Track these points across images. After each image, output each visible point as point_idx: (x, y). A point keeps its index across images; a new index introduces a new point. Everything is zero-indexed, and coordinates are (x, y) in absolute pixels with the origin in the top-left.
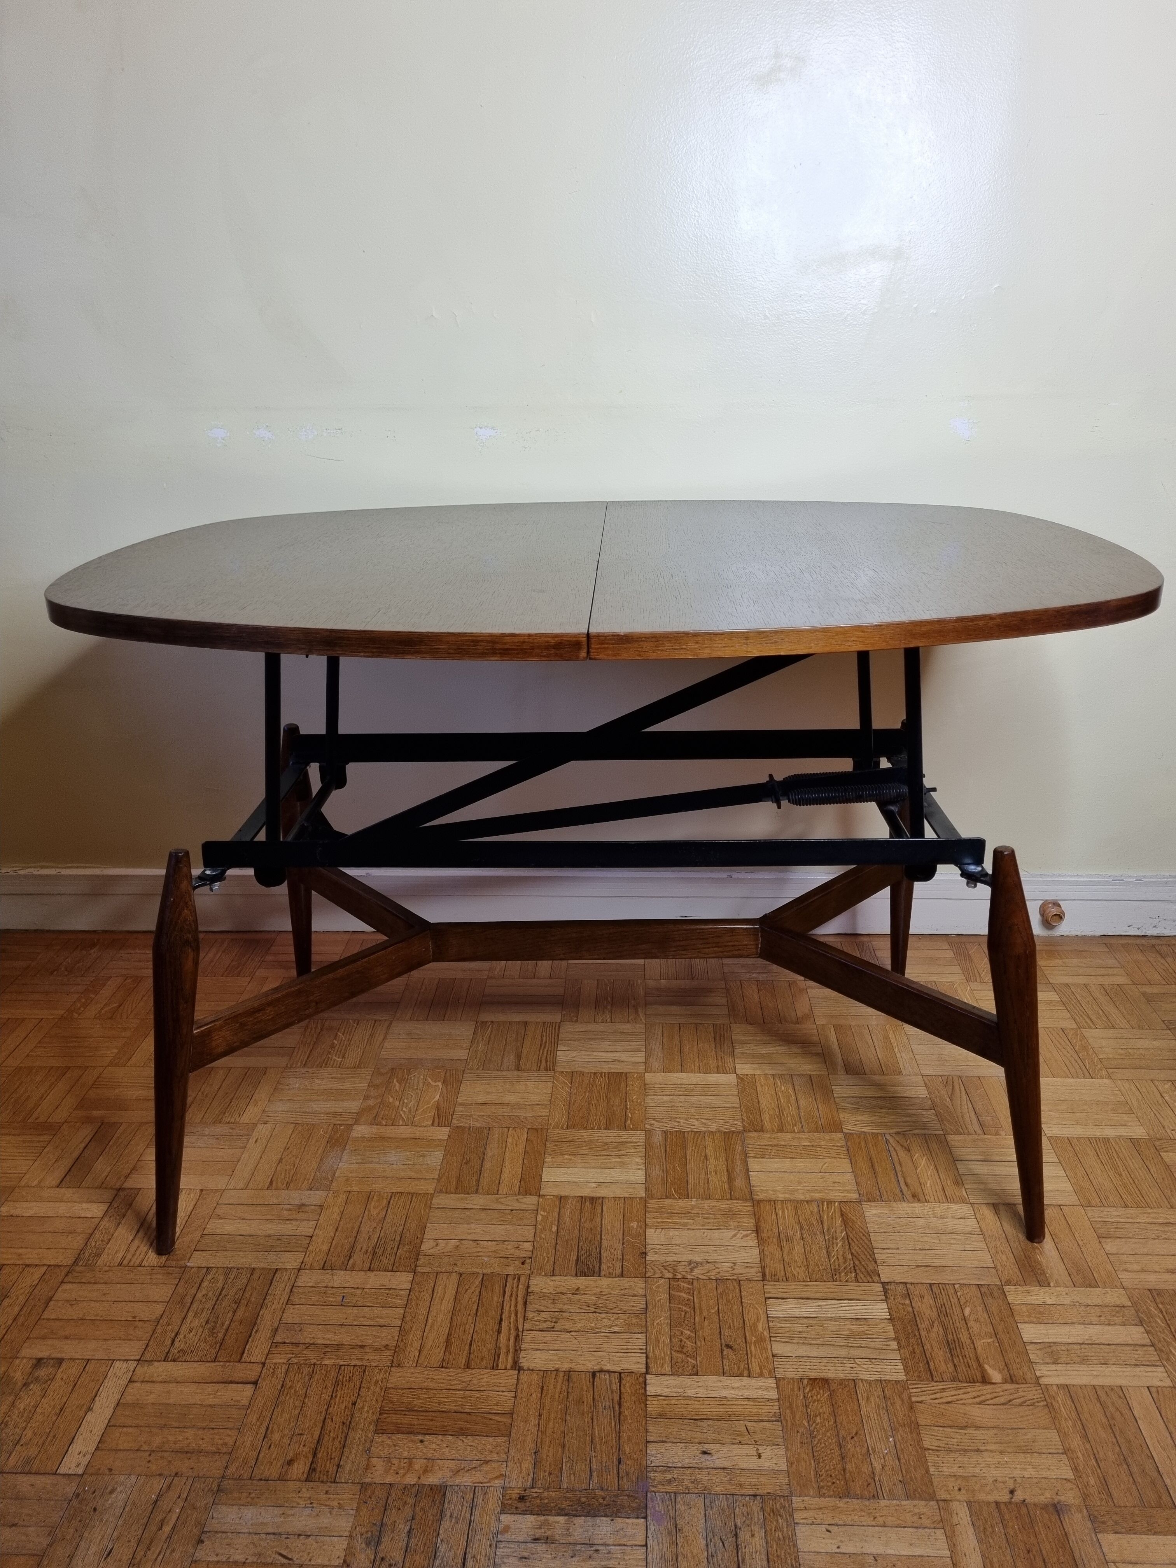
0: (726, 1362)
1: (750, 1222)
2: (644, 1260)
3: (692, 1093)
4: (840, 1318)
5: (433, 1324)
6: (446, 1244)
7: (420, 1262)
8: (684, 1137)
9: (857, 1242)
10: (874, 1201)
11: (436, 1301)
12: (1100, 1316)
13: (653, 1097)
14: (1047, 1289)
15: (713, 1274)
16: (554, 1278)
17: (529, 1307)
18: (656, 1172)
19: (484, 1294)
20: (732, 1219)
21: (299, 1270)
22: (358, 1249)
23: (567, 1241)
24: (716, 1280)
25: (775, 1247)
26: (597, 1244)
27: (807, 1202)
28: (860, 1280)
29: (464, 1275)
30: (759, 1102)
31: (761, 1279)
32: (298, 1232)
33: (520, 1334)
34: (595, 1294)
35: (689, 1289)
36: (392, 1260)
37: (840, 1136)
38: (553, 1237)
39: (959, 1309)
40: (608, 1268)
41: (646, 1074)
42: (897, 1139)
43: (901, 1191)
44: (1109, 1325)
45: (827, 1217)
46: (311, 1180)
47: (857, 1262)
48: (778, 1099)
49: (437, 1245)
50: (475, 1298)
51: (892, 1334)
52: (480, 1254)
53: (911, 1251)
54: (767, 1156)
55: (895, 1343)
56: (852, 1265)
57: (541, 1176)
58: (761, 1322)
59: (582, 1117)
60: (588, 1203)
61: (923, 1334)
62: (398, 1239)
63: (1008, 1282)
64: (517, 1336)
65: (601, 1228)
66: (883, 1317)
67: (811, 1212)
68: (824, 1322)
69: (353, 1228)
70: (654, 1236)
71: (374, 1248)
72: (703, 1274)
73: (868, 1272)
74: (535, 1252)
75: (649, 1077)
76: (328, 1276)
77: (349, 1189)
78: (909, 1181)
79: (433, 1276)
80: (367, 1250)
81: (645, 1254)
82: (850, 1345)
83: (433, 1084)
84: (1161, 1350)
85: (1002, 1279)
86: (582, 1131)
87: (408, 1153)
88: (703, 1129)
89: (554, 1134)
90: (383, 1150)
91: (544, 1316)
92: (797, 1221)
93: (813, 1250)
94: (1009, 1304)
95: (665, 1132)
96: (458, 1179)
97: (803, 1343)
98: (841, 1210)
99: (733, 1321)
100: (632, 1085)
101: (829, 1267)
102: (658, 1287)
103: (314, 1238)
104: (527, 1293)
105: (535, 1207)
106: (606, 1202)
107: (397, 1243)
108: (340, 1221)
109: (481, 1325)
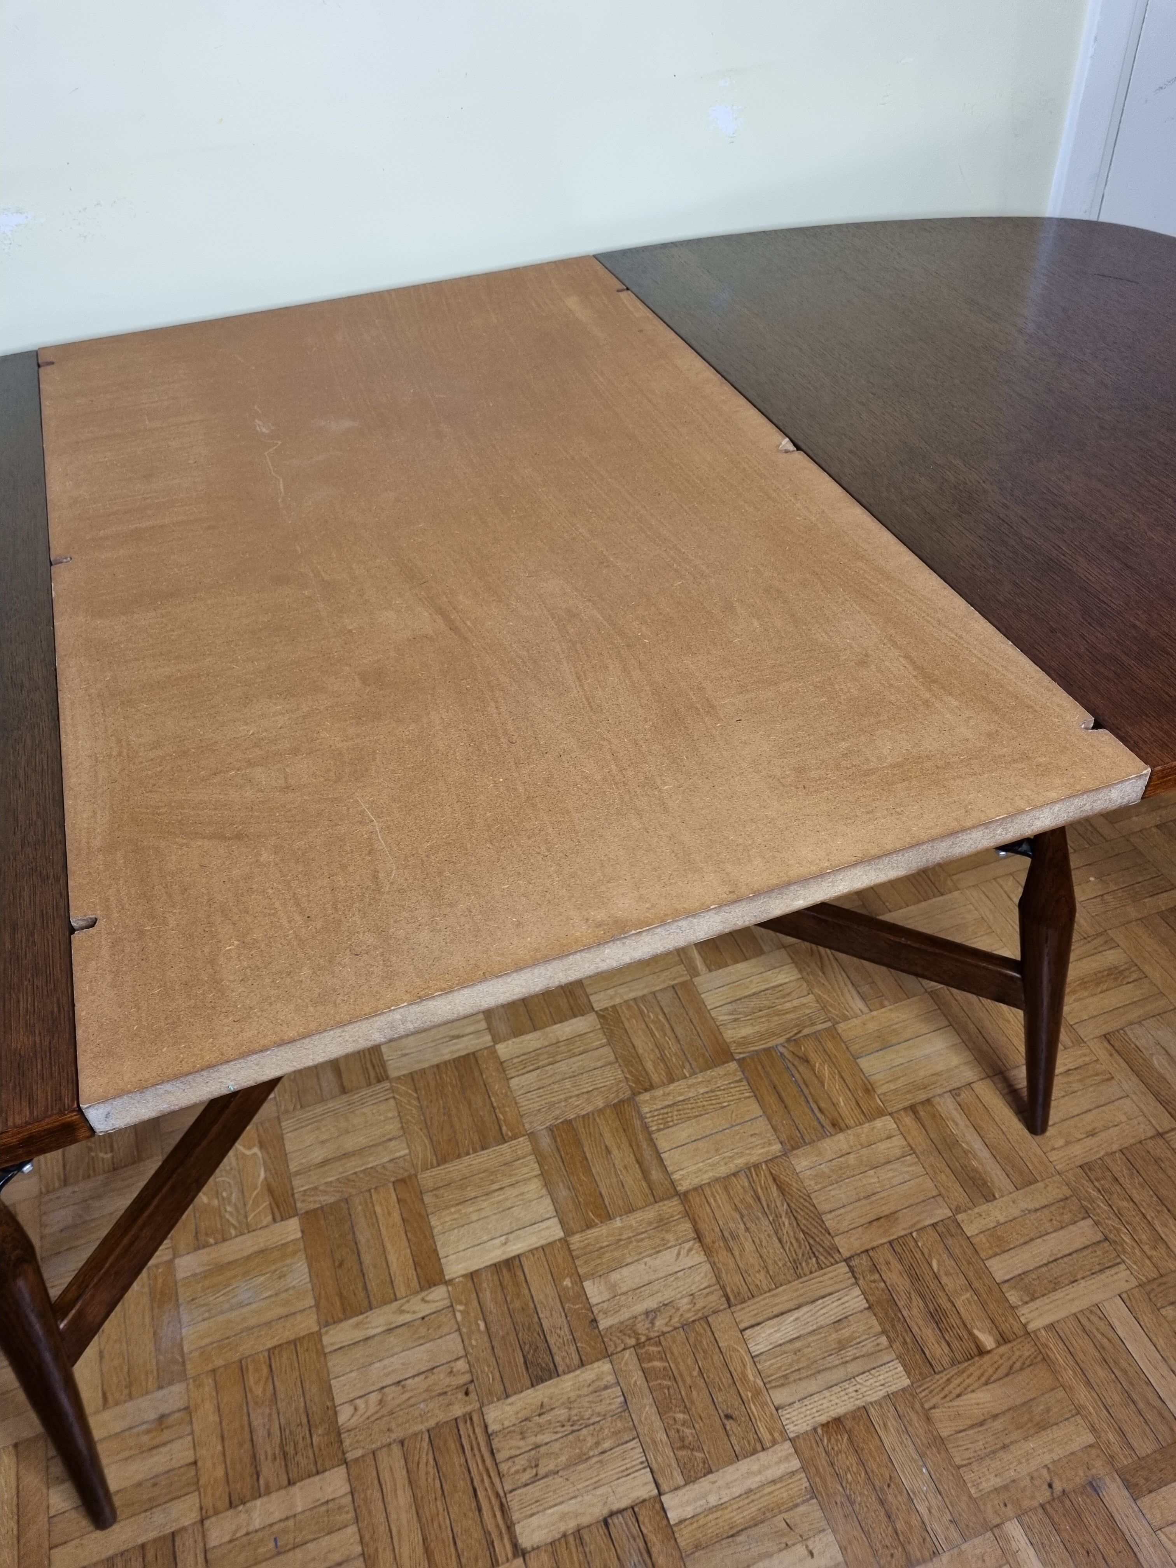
0: (733, 1439)
1: (686, 1227)
2: (596, 1331)
3: (559, 1057)
4: (822, 1327)
5: (399, 1532)
6: (367, 1402)
7: (347, 1443)
8: (574, 1128)
9: (802, 1213)
10: (799, 1147)
11: (389, 1498)
12: (1051, 1220)
13: (517, 1079)
14: (995, 1202)
15: (675, 1321)
16: (510, 1400)
17: (500, 1457)
18: (563, 1193)
19: (441, 1461)
20: (667, 1231)
21: (202, 1521)
22: (263, 1458)
23: (503, 1338)
24: (683, 1327)
25: (725, 1253)
26: (538, 1329)
27: (734, 1174)
28: (823, 1266)
29: (406, 1443)
30: (634, 1046)
31: (726, 1305)
32: (175, 1464)
33: (504, 1500)
34: (563, 1404)
35: (659, 1352)
36: (311, 1456)
37: (733, 1065)
38: (486, 1338)
39: (926, 1265)
40: (563, 1359)
41: (497, 1047)
42: (791, 1049)
43: (820, 1123)
44: (1062, 1228)
45: (761, 1188)
46: (155, 1373)
47: (812, 1242)
48: (652, 1032)
49: (356, 1409)
50: (432, 1471)
51: (878, 1329)
52: (413, 1401)
53: (857, 1204)
54: (671, 1124)
55: (885, 1338)
56: (808, 1248)
57: (435, 1251)
58: (748, 1367)
59: (450, 1140)
60: (505, 1271)
61: (905, 1313)
62: (305, 1421)
63: (958, 1210)
64: (502, 1505)
65: (533, 1301)
66: (862, 1308)
67: (743, 1187)
68: (810, 1339)
69: (242, 1427)
70: (595, 1291)
71: (282, 1447)
72: (666, 1324)
73: (826, 1251)
74: (474, 1370)
75: (503, 1050)
76: (243, 1516)
77: (210, 1367)
78: (823, 1105)
79: (369, 1459)
80: (274, 1454)
81: (594, 1321)
82: (844, 1360)
83: (248, 1153)
84: (1115, 1242)
85: (952, 1206)
86: (456, 1162)
87: (263, 1278)
88: (590, 1108)
89: (427, 1178)
90: (229, 1285)
91: (521, 1462)
92: (733, 1206)
93: (764, 1243)
94: (968, 1238)
95: (550, 1129)
96: (341, 1295)
97: (800, 1379)
98: (771, 1173)
99: (720, 1379)
100: (487, 1068)
101: (787, 1259)
102: (626, 1364)
103: (199, 1464)
104: (489, 1436)
105: (447, 1302)
106: (523, 1259)
107: (307, 1429)
108: (221, 1422)
109: (456, 1508)
